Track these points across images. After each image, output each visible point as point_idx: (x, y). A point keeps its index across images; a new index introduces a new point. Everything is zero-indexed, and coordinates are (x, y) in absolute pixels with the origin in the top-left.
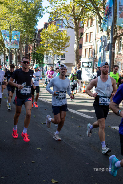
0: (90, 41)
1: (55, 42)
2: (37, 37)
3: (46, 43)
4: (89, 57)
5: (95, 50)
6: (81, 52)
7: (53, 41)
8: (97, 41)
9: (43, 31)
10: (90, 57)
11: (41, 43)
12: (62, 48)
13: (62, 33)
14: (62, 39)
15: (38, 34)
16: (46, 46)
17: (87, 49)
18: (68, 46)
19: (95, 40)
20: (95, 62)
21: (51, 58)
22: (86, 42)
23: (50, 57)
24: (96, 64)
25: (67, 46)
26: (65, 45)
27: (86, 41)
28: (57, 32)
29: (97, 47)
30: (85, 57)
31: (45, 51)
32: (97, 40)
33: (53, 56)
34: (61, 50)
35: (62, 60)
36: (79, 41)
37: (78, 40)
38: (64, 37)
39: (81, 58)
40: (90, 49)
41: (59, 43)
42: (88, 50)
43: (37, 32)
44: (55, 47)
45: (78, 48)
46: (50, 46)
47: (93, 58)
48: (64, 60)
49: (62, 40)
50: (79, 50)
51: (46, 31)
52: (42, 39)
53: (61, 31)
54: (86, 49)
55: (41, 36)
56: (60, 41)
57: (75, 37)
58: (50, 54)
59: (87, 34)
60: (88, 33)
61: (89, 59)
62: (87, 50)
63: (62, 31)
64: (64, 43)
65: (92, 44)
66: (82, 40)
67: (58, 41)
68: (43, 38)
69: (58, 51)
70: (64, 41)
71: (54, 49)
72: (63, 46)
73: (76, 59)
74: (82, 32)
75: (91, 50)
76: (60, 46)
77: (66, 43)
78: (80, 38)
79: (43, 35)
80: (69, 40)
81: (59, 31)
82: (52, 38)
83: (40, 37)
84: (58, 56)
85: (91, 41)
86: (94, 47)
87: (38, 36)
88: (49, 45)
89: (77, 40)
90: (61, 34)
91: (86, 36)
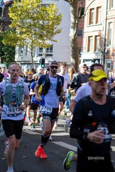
0: (97, 22)
1: (35, 25)
2: (2, 15)
3: (20, 26)
4: (95, 51)
5: (106, 38)
6: (82, 42)
7: (32, 23)
8: (110, 23)
9: (14, 5)
10: (97, 51)
11: (10, 26)
12: (47, 36)
13: (48, 10)
14: (48, 20)
15: (5, 9)
16: (20, 32)
17: (92, 36)
18: (58, 32)
19: (105, 21)
20: (106, 60)
21: (28, 53)
22: (90, 24)
23: (27, 50)
24: (108, 62)
25: (56, 32)
26: (53, 29)
27: (91, 22)
28: (38, 6)
29: (109, 32)
30: (88, 51)
31: (18, 40)
32: (108, 21)
33: (32, 50)
34: (45, 38)
35: (47, 55)
36: (77, 24)
37: (77, 22)
38: (52, 17)
39: (81, 53)
40: (96, 36)
41: (42, 27)
42: (93, 39)
43: (3, 7)
44: (35, 34)
45: (77, 36)
46: (27, 31)
47: (102, 52)
48: (51, 55)
49: (47, 22)
50: (79, 39)
51: (20, 6)
52: (13, 20)
53: (45, 5)
54: (89, 37)
55: (11, 15)
56: (44, 24)
57: (72, 16)
58: (27, 46)
59: (91, 10)
60: (93, 9)
61: (96, 53)
62: (91, 38)
63: (47, 4)
64: (50, 26)
65: (101, 28)
66: (83, 22)
67: (41, 22)
68: (13, 18)
69: (40, 41)
70: (51, 23)
71: (33, 36)
72: (49, 32)
73: (73, 55)
74: (83, 7)
75: (98, 38)
76: (45, 32)
77: (55, 26)
78: (80, 17)
79: (13, 12)
80: (60, 20)
81: (42, 5)
82: (31, 19)
83: (9, 16)
84: (41, 49)
85: (99, 23)
86: (104, 33)
87: (4, 14)
88: (24, 30)
89: (75, 21)
90: (46, 11)
91: (89, 15)
